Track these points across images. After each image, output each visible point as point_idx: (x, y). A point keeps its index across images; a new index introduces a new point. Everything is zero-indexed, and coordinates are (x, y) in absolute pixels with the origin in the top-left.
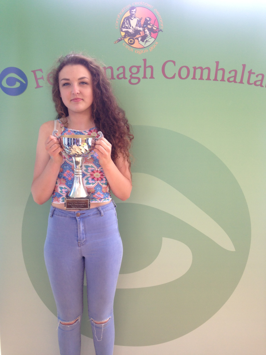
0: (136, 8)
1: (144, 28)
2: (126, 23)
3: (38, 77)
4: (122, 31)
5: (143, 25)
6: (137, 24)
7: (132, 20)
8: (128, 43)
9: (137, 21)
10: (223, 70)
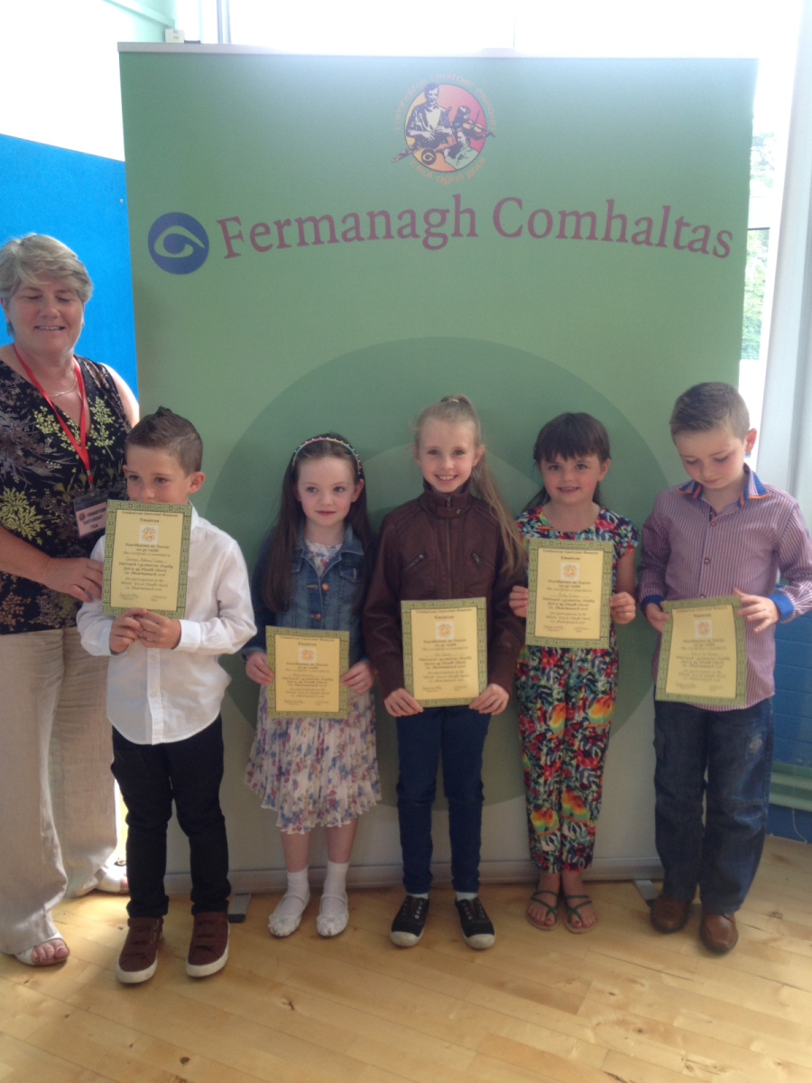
0: (440, 87)
1: (456, 130)
2: (416, 119)
3: (231, 235)
4: (408, 135)
5: (454, 123)
6: (439, 122)
7: (431, 111)
8: (420, 159)
9: (439, 113)
10: (623, 218)
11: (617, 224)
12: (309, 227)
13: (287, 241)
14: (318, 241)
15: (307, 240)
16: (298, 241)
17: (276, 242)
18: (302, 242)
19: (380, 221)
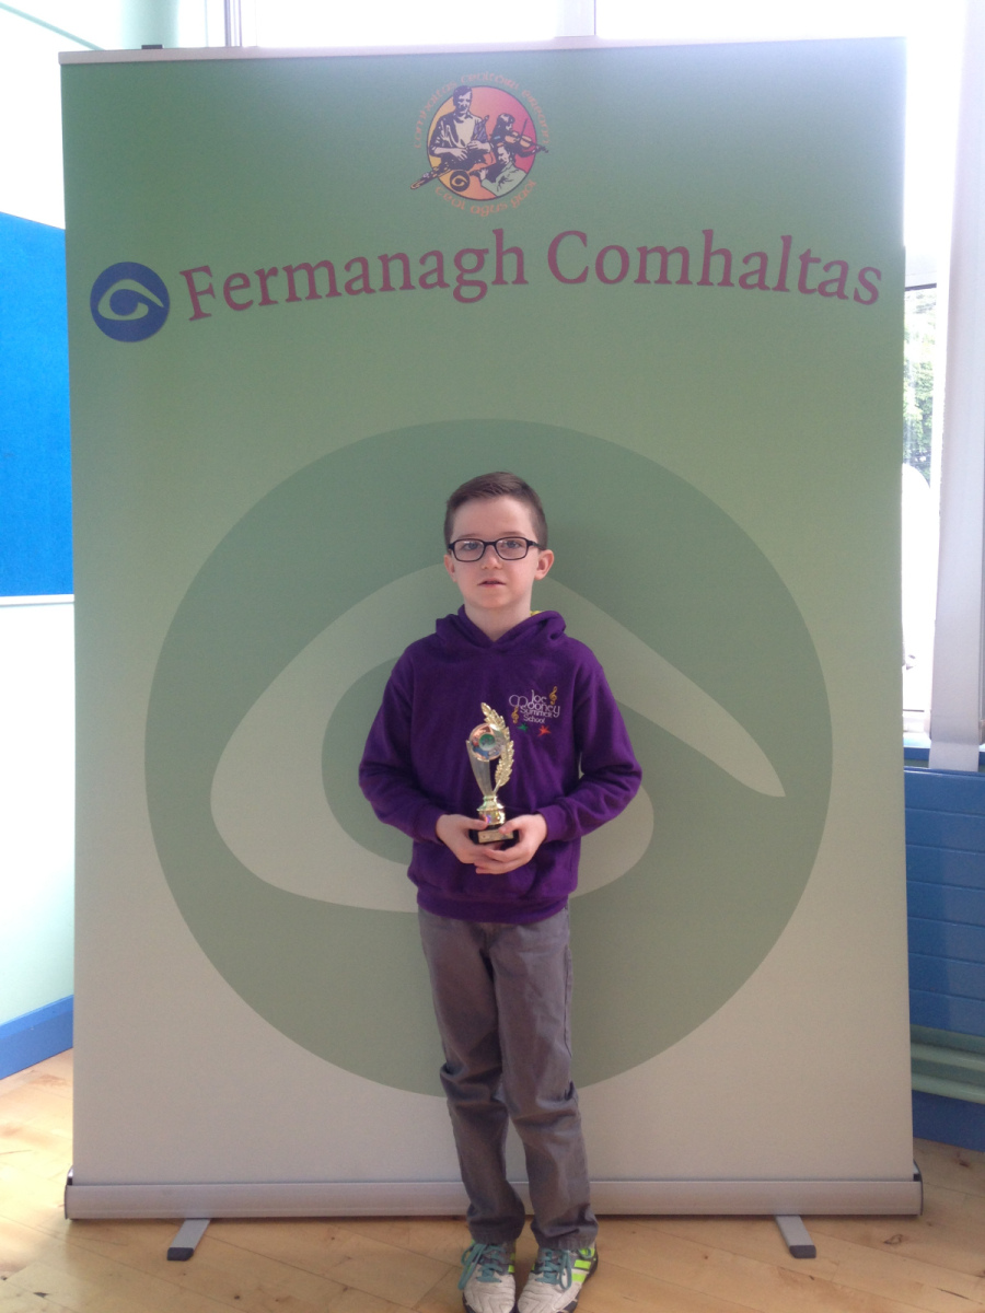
0: (473, 89)
1: (495, 145)
2: (443, 132)
3: (199, 288)
4: (433, 154)
5: (493, 136)
6: (474, 135)
7: (462, 122)
8: (449, 185)
9: (474, 124)
12: (301, 279)
13: (272, 296)
14: (313, 295)
15: (298, 293)
16: (287, 296)
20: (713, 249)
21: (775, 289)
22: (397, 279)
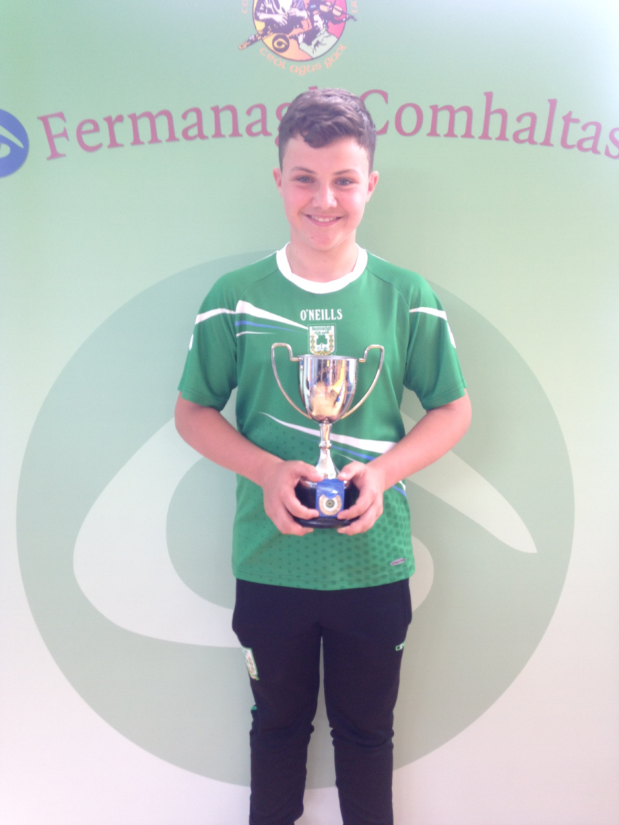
3: (54, 132)
10: (503, 113)
11: (496, 120)
12: (144, 125)
13: (119, 140)
14: (155, 139)
15: (142, 138)
16: (132, 139)
17: (107, 141)
18: (137, 141)
19: (226, 117)
20: (493, 108)
21: (541, 144)
22: (227, 128)
